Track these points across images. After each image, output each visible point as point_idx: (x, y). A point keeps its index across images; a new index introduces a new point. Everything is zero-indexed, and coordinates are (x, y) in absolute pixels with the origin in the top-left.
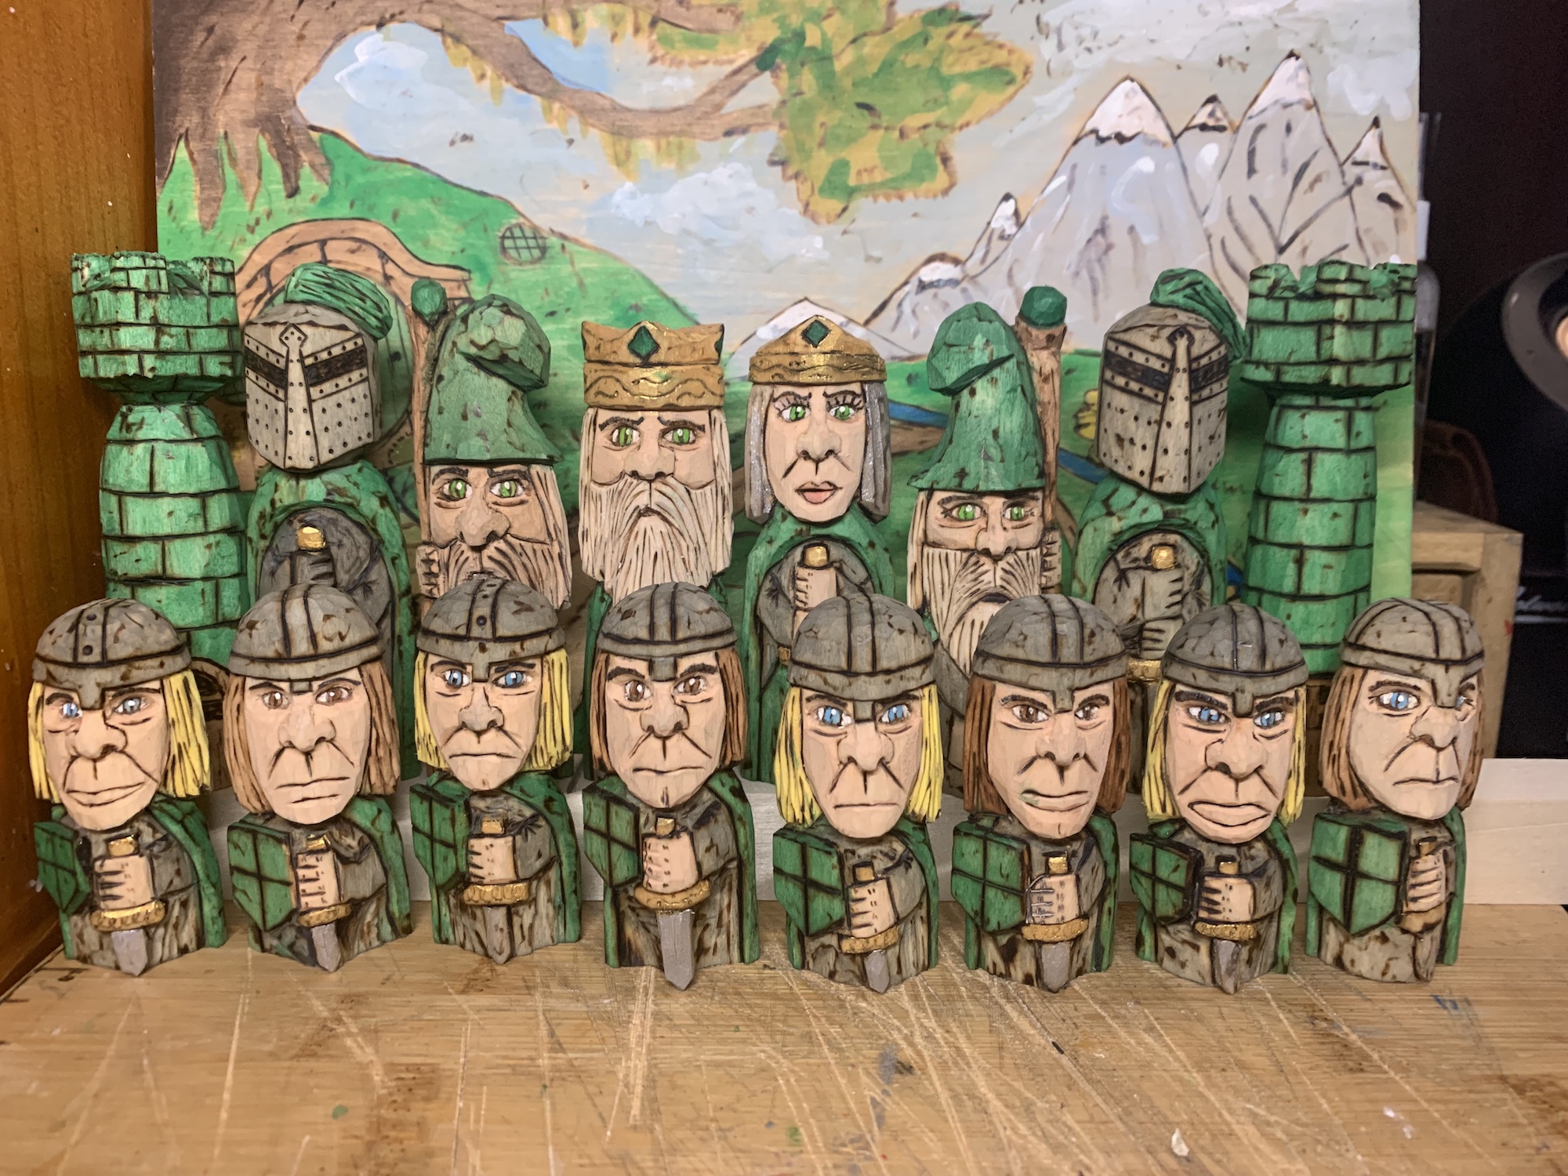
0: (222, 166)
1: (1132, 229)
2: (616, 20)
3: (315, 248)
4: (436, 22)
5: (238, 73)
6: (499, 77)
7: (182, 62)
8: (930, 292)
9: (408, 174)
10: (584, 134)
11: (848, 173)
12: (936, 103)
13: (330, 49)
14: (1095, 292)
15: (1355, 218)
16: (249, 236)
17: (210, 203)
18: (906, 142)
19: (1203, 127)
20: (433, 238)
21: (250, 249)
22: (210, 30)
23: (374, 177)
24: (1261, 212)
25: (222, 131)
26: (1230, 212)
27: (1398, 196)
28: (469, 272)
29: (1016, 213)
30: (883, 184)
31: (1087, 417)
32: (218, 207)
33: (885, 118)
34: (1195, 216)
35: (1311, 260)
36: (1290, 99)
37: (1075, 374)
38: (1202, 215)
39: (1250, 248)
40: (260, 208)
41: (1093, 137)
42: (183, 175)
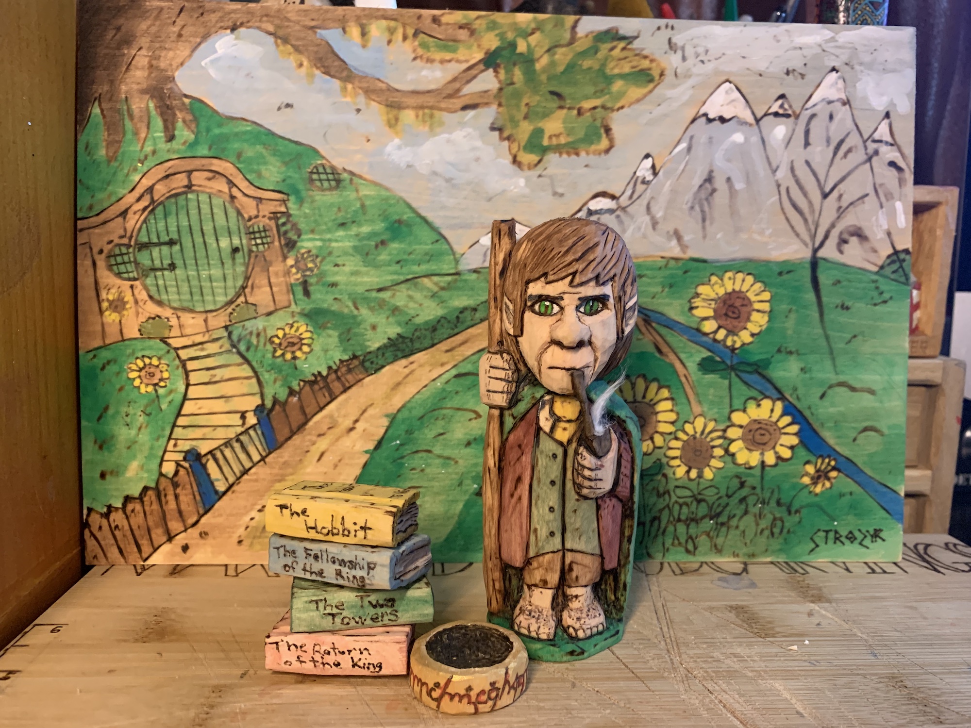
0: (123, 119)
1: (729, 180)
2: (392, 31)
3: (183, 176)
4: (271, 28)
5: (137, 58)
6: (312, 66)
7: (98, 50)
9: (249, 128)
10: (368, 105)
11: (542, 137)
12: (601, 93)
13: (200, 44)
14: (704, 220)
15: (874, 177)
16: (140, 166)
17: (114, 144)
18: (581, 119)
19: (776, 114)
20: (265, 173)
21: (140, 176)
22: (118, 29)
23: (225, 130)
24: (813, 171)
25: (124, 96)
26: (792, 170)
27: (901, 163)
28: (288, 195)
29: (653, 167)
30: (566, 145)
31: (697, 302)
32: (119, 147)
33: (568, 101)
34: (769, 172)
35: (844, 204)
36: (832, 98)
37: (689, 274)
38: (774, 171)
39: (805, 194)
40: (148, 148)
41: (704, 118)
42: (97, 124)
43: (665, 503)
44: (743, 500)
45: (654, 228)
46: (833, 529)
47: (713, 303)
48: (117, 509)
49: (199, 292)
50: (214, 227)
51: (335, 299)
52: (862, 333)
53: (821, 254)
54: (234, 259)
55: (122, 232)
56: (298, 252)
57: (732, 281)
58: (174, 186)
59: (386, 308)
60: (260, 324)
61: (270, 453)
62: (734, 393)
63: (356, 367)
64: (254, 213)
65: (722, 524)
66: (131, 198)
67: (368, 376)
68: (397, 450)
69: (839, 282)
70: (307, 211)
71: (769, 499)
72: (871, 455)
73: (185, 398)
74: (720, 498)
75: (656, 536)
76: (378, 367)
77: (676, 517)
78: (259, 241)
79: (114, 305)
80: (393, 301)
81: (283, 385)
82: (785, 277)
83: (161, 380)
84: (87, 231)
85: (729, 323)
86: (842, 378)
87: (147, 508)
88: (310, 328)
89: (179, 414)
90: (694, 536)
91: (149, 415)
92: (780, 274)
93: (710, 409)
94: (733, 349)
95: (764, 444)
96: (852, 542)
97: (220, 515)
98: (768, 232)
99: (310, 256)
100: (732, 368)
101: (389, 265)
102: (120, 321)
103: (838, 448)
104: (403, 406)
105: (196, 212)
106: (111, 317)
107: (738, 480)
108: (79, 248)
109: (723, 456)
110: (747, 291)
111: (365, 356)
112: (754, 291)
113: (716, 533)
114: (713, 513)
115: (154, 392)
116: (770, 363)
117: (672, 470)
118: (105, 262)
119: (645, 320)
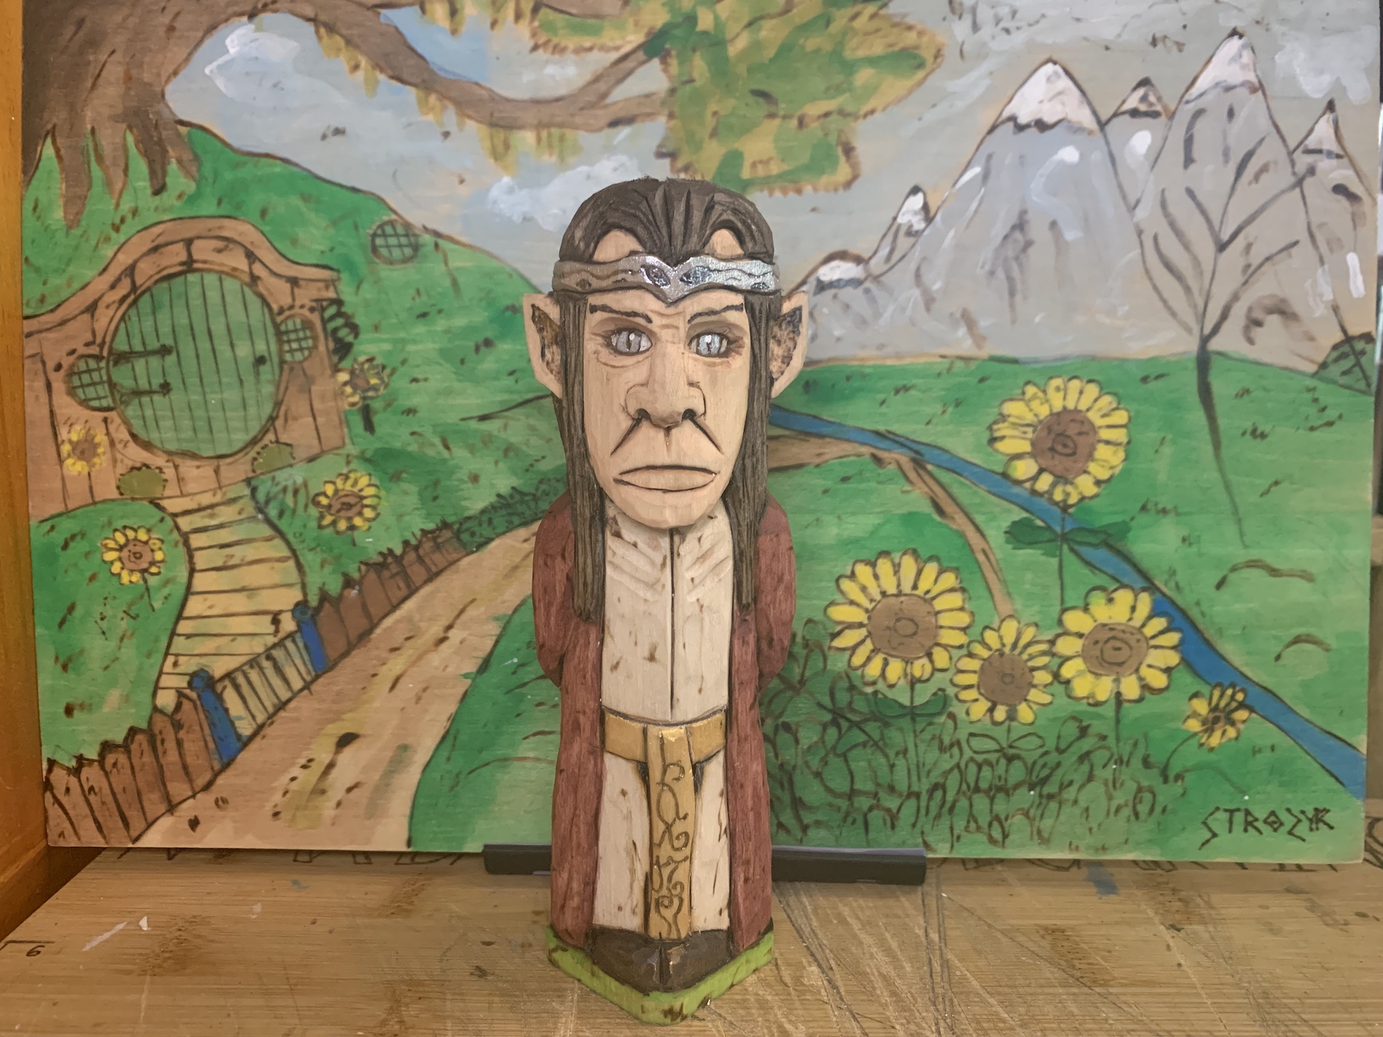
0: (88, 163)
1: (1054, 225)
2: (497, 6)
3: (180, 247)
4: (309, 11)
5: (108, 66)
6: (374, 68)
7: (51, 56)
8: (829, 293)
9: (277, 170)
10: (461, 126)
11: (740, 166)
12: (837, 90)
13: (201, 40)
14: (1012, 293)
15: (1307, 212)
16: (114, 235)
17: (76, 202)
18: (804, 131)
19: (1134, 113)
20: (302, 234)
21: (116, 247)
22: (80, 23)
23: (242, 173)
24: (1199, 205)
25: (89, 127)
26: (1164, 205)
27: (1356, 188)
28: (338, 271)
29: (925, 207)
30: (780, 176)
31: (1003, 429)
32: (84, 205)
33: (783, 106)
34: (1123, 209)
35: (1256, 258)
36: (1232, 81)
37: (988, 383)
38: (1133, 208)
39: (1187, 246)
40: (126, 206)
41: (1011, 125)
42: (50, 172)
43: (954, 762)
44: (1084, 757)
45: (928, 309)
46: (1243, 807)
47: (1030, 430)
48: (91, 761)
49: (207, 428)
50: (228, 326)
51: (413, 434)
52: (1289, 476)
54: (257, 374)
55: (89, 337)
56: (355, 360)
57: (1062, 394)
58: (165, 263)
59: (493, 446)
60: (296, 475)
61: (317, 677)
62: (1068, 579)
63: (447, 540)
64: (286, 301)
65: (1050, 797)
66: (102, 284)
67: (468, 554)
68: (514, 673)
69: (1247, 391)
70: (368, 296)
71: (1131, 754)
72: (1308, 684)
73: (189, 591)
74: (1046, 753)
75: (938, 816)
76: (482, 540)
77: (972, 785)
78: (295, 345)
79: (80, 448)
80: (503, 435)
81: (334, 572)
82: (1153, 385)
83: (153, 563)
84: (36, 336)
85: (1059, 463)
86: (1254, 554)
87: (135, 761)
88: (374, 481)
89: (180, 617)
90: (1003, 817)
91: (134, 618)
92: (1145, 380)
93: (1026, 606)
94: (1065, 507)
95: (1121, 664)
96: (1275, 830)
97: (244, 773)
98: (1121, 311)
99: (373, 367)
100: (1065, 537)
101: (496, 378)
102: (89, 475)
103: (1250, 673)
104: (523, 603)
105: (200, 301)
106: (75, 467)
107: (1077, 724)
108: (27, 362)
109: (1051, 684)
110: (1088, 410)
111: (461, 524)
112: (1100, 409)
113: (1039, 812)
114: (1034, 778)
115: (142, 582)
116: (1129, 530)
117: (965, 707)
118: (65, 382)
119: (914, 460)
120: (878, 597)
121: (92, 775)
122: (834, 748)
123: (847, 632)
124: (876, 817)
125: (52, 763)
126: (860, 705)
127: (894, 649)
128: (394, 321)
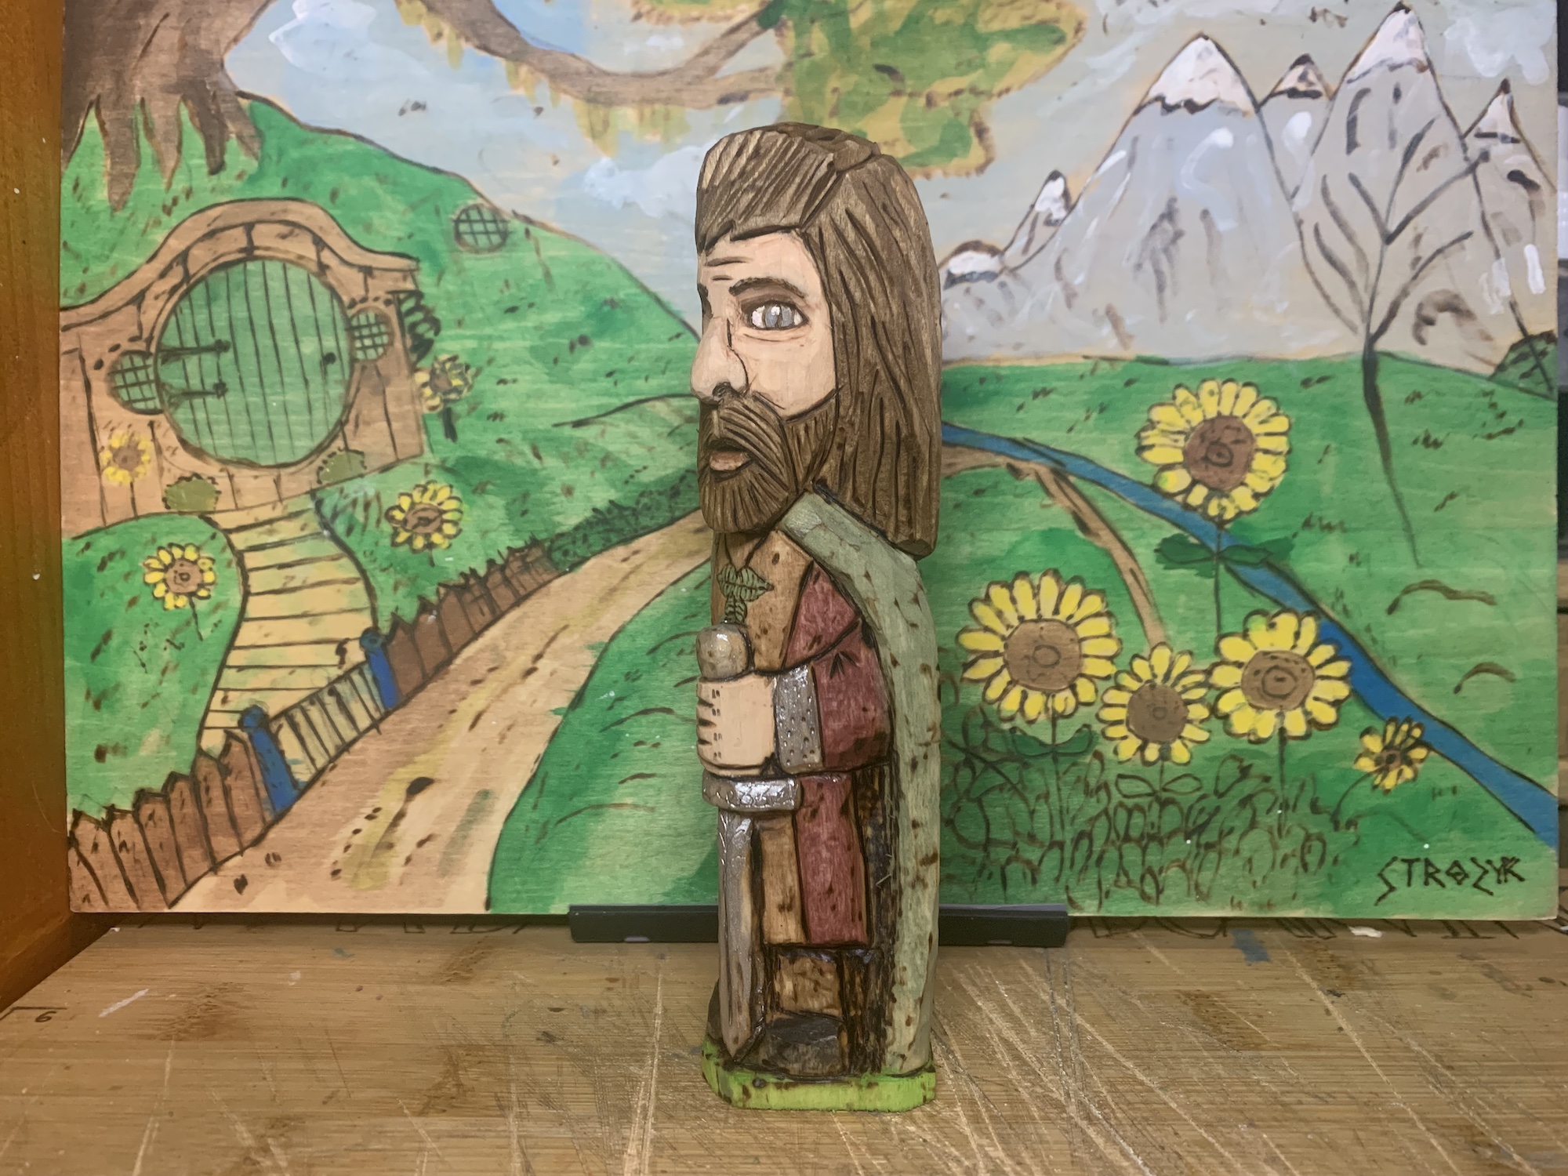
0: (137, 139)
1: (1205, 214)
3: (239, 233)
5: (160, 32)
6: (458, 37)
7: (97, 20)
8: (961, 287)
9: (350, 147)
10: (555, 101)
12: (970, 66)
13: (266, 5)
14: (1161, 288)
15: (1481, 201)
16: (164, 218)
17: (122, 179)
18: (934, 110)
19: (1293, 93)
20: (377, 221)
21: (166, 232)
23: (310, 151)
24: (1363, 194)
25: (138, 98)
26: (1325, 192)
27: (1533, 174)
28: (417, 260)
29: (1066, 194)
30: (906, 159)
31: (1151, 437)
32: (131, 184)
33: (909, 82)
34: (1281, 196)
35: (1426, 251)
36: (1398, 60)
37: (1135, 386)
38: (1291, 197)
39: (1350, 238)
40: (179, 185)
41: (1158, 105)
42: (93, 148)
43: (1101, 807)
44: (1246, 801)
45: (1069, 305)
46: (1422, 856)
47: (1182, 437)
48: (124, 813)
49: (266, 433)
50: (292, 319)
51: (500, 441)
52: (1466, 489)
53: (1382, 345)
54: (325, 373)
55: (135, 331)
56: (436, 359)
57: (1216, 398)
58: (221, 250)
59: (588, 455)
60: (368, 486)
61: (387, 714)
62: (1225, 603)
63: (537, 560)
64: (358, 292)
65: (1209, 846)
66: (150, 272)
67: (559, 576)
68: (611, 708)
69: (1418, 396)
70: (451, 288)
71: (1297, 799)
72: (1491, 719)
73: (242, 617)
74: (1204, 797)
75: (1085, 868)
76: (576, 559)
77: (1122, 833)
78: (368, 342)
79: (121, 455)
80: (600, 443)
81: (409, 594)
82: (1316, 389)
83: (201, 586)
84: (75, 330)
85: (1214, 475)
86: (1428, 574)
87: (175, 811)
88: (456, 493)
89: (231, 646)
90: (1156, 869)
91: (179, 647)
92: (1306, 383)
93: (1179, 632)
94: (1220, 522)
95: (1284, 697)
96: (1459, 883)
97: (301, 825)
98: (1281, 308)
99: (455, 367)
100: (1221, 556)
101: (594, 380)
102: (132, 485)
103: (1427, 707)
104: (621, 630)
105: (261, 293)
106: (115, 477)
107: (1237, 764)
108: (63, 359)
109: (1207, 719)
110: (1245, 416)
111: (552, 541)
112: (1258, 416)
113: (1197, 863)
114: (1190, 825)
115: (188, 607)
116: (1292, 547)
117: (1111, 746)
118: (105, 380)
119: (1054, 472)
120: (1016, 623)
121: (124, 828)
122: (968, 791)
123: (981, 661)
124: (1015, 871)
125: (78, 815)
126: (996, 743)
127: (1033, 680)
128: (480, 315)
